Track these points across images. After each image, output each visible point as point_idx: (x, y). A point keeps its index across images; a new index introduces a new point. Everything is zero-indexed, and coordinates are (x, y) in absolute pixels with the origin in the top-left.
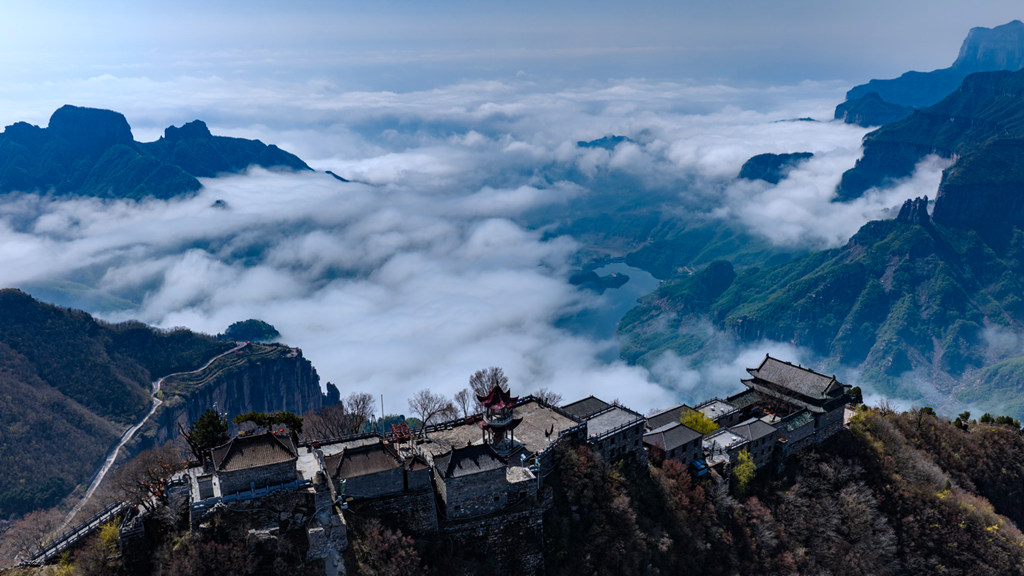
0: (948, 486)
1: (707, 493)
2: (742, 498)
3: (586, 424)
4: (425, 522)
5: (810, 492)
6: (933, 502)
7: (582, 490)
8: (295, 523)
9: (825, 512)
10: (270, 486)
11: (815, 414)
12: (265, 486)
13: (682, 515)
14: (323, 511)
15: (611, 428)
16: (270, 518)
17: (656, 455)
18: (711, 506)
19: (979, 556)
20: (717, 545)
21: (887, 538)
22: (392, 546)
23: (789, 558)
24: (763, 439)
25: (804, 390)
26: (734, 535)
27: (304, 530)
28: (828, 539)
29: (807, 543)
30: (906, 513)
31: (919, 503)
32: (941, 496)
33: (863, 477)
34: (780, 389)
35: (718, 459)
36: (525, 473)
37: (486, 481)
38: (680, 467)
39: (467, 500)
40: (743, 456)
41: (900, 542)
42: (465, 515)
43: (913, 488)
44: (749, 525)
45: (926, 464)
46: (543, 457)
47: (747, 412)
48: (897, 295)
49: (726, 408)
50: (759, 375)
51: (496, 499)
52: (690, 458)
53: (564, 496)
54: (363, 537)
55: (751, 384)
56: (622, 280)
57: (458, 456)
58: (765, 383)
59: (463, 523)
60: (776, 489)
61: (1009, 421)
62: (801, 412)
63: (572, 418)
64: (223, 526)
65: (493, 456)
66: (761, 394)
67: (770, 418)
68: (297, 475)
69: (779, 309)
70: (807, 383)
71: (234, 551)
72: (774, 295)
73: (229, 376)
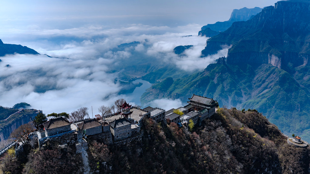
0: (243, 126)
1: (183, 131)
2: (192, 132)
3: (150, 113)
4: (109, 141)
5: (208, 130)
6: (239, 130)
7: (151, 131)
8: (71, 143)
9: (213, 135)
10: (63, 132)
11: (208, 109)
12: (61, 133)
13: (177, 137)
14: (80, 139)
15: (157, 114)
16: (64, 142)
17: (168, 121)
18: (184, 134)
19: (252, 144)
20: (187, 144)
21: (229, 140)
22: (101, 148)
23: (205, 147)
24: (195, 116)
25: (205, 103)
26: (191, 142)
27: (74, 144)
28: (214, 142)
29: (209, 143)
30: (233, 134)
31: (236, 131)
32: (241, 129)
33: (222, 125)
34: (199, 103)
35: (184, 122)
36: (136, 126)
37: (125, 128)
38: (175, 124)
39: (120, 134)
40: (190, 121)
41: (232, 142)
42: (120, 139)
43: (234, 127)
44: (194, 139)
45: (236, 121)
46: (140, 121)
47: (189, 110)
48: (218, 84)
49: (184, 109)
50: (192, 100)
51: (128, 133)
52: (177, 122)
53: (146, 132)
54: (92, 146)
55: (190, 103)
56: (141, 84)
57: (117, 122)
58: (194, 102)
59: (119, 141)
60: (200, 129)
61: (255, 110)
62: (205, 108)
63: (146, 111)
64: (50, 145)
65: (127, 121)
66: (193, 105)
67: (196, 111)
68: (71, 129)
69: (187, 90)
70: (205, 101)
71: (55, 152)
72: (185, 86)
73: (17, 120)
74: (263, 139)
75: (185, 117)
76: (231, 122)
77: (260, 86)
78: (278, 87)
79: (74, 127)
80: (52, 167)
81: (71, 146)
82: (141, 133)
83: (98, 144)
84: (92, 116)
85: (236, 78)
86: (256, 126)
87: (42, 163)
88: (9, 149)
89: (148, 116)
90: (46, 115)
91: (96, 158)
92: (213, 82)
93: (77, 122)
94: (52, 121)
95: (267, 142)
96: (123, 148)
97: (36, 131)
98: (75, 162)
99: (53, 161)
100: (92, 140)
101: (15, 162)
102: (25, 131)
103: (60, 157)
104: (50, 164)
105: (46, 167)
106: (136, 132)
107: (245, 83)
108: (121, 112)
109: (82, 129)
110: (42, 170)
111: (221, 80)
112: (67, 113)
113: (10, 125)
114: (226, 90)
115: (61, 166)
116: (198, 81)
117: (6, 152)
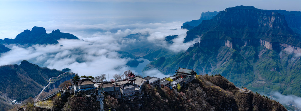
0: (213, 85)
1: (173, 92)
2: (180, 92)
3: (149, 80)
4: (118, 97)
5: (191, 90)
6: (211, 88)
7: (149, 92)
8: (94, 95)
9: (194, 92)
11: (190, 76)
12: (88, 88)
13: (169, 96)
14: (99, 93)
15: (154, 81)
16: (89, 94)
17: (162, 86)
18: (174, 94)
19: (219, 95)
20: (177, 100)
21: (205, 94)
22: (113, 100)
24: (181, 82)
25: (187, 73)
26: (179, 98)
27: (96, 96)
28: (195, 97)
29: (192, 98)
30: (207, 90)
31: (209, 89)
32: (212, 87)
33: (199, 86)
34: (183, 73)
35: (174, 86)
36: (138, 89)
37: (131, 90)
38: (167, 88)
39: (127, 93)
40: (178, 85)
41: (207, 95)
43: (208, 86)
44: (181, 96)
45: (208, 83)
46: (141, 86)
47: (177, 78)
48: (195, 60)
49: (174, 78)
50: (179, 71)
51: (133, 93)
52: (169, 86)
53: (146, 93)
54: (107, 98)
55: (177, 73)
56: (142, 62)
57: (125, 85)
58: (180, 72)
59: (126, 97)
60: (185, 90)
61: (219, 75)
62: (187, 76)
63: (146, 79)
64: (81, 94)
65: (132, 85)
66: (179, 74)
67: (182, 78)
68: (94, 87)
69: (175, 65)
70: (188, 71)
71: (83, 98)
72: (173, 63)
73: (63, 78)
74: (225, 92)
75: (175, 83)
76: (205, 83)
77: (221, 60)
78: (232, 59)
79: (96, 86)
80: (81, 106)
81: (93, 97)
82: (142, 94)
83: (111, 98)
84: (108, 80)
85: (207, 56)
86: (221, 84)
87: (75, 104)
88: (58, 93)
89: (147, 82)
90: (80, 77)
91: (109, 105)
92: (192, 59)
93: (99, 83)
94: (83, 81)
95: (228, 93)
96: (128, 102)
97: (74, 85)
98: (95, 106)
99: (82, 103)
100: (107, 95)
101: (60, 100)
102: (67, 84)
103: (86, 102)
104: (80, 105)
105: (77, 106)
106: (138, 93)
107: (212, 59)
108: (128, 79)
109: (101, 87)
110: (75, 107)
111: (198, 57)
112: (93, 77)
113: (59, 81)
114: (201, 64)
115: (86, 107)
116: (182, 59)
117: (56, 95)
